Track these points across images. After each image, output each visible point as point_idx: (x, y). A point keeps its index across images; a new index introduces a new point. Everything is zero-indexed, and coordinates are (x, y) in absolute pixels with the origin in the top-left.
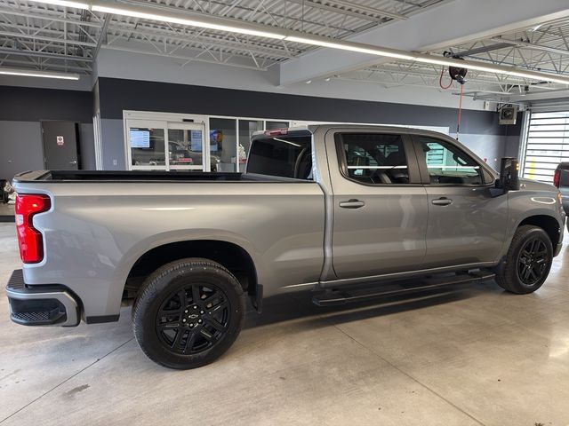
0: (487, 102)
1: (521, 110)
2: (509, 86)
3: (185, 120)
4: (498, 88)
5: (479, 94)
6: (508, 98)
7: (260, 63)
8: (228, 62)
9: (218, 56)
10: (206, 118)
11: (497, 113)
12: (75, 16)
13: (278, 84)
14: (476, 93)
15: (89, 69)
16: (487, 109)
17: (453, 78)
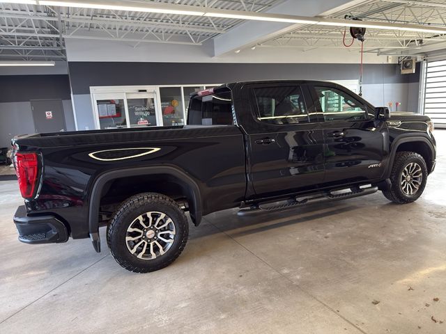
0: (390, 57)
1: (418, 60)
2: (407, 41)
3: (140, 91)
4: (398, 44)
5: (382, 50)
6: (407, 51)
7: (195, 39)
8: (169, 40)
9: (161, 37)
10: (156, 88)
11: (399, 64)
12: (43, 14)
13: (213, 55)
14: (379, 49)
15: (64, 56)
16: (390, 62)
17: (354, 37)
